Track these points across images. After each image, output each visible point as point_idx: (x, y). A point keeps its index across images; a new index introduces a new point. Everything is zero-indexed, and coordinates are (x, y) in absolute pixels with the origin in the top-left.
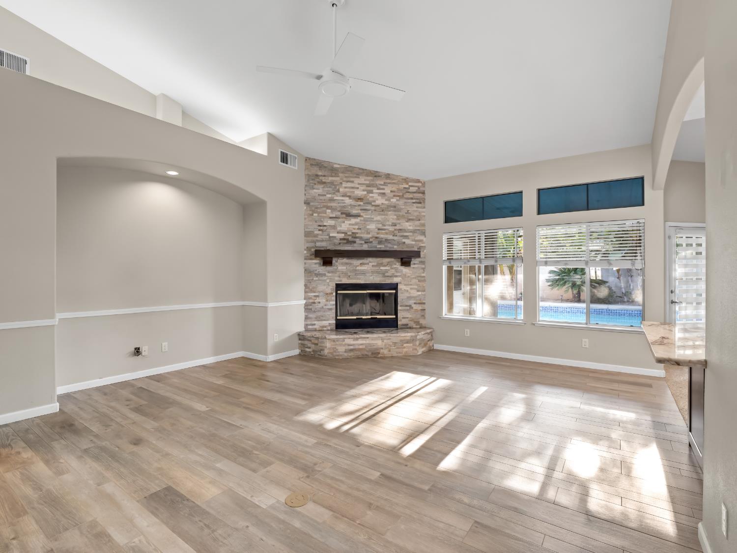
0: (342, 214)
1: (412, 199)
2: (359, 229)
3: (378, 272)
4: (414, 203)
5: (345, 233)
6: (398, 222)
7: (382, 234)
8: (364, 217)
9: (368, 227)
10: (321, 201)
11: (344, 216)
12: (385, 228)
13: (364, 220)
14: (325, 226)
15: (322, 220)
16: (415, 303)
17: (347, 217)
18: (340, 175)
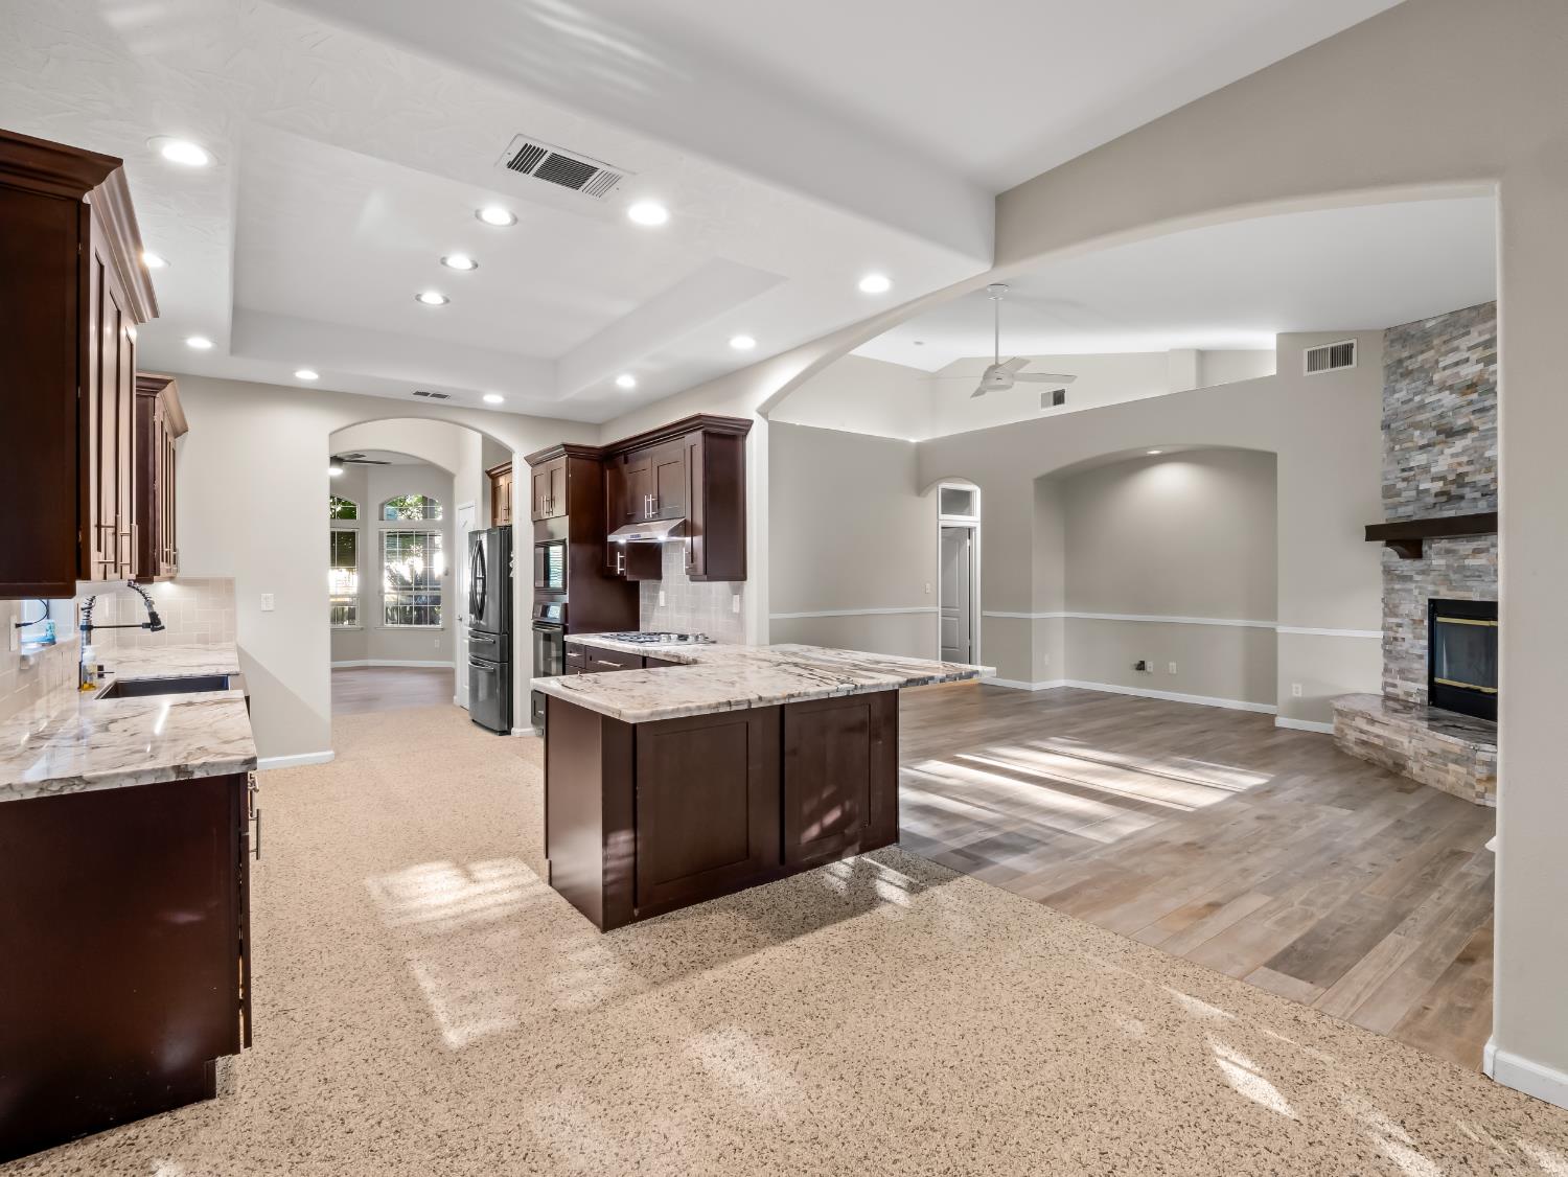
2: (1470, 463)
5: (1443, 478)
8: (1481, 428)
10: (1406, 416)
11: (1442, 437)
13: (1480, 439)
14: (1411, 469)
15: (1407, 456)
17: (1449, 439)
18: (1436, 342)
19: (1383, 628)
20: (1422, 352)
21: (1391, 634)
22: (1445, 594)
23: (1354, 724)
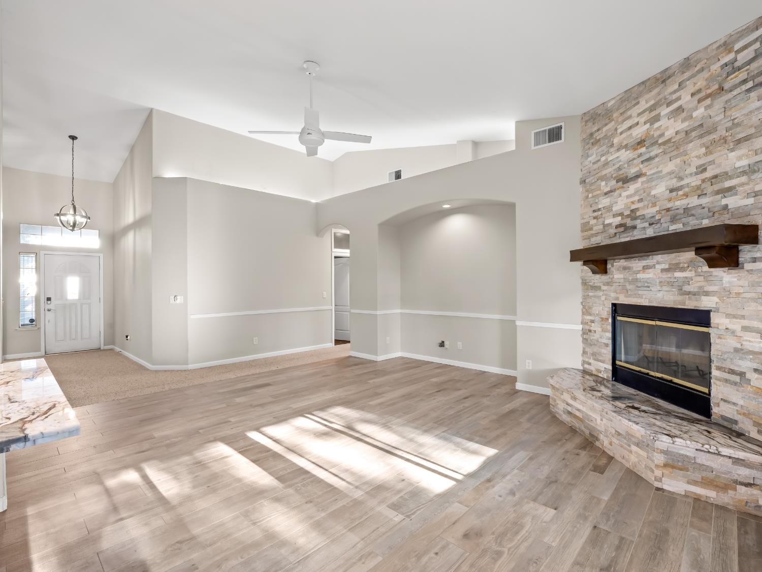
0: (617, 182)
1: (745, 81)
2: (641, 200)
3: (671, 284)
4: (749, 90)
5: (621, 214)
6: (710, 158)
7: (678, 198)
8: (648, 173)
9: (653, 193)
10: (595, 172)
11: (621, 184)
12: (683, 183)
14: (599, 210)
15: (597, 201)
16: (756, 370)
17: (625, 185)
18: (615, 115)
19: (582, 323)
20: (606, 125)
21: (587, 327)
22: (623, 300)
23: (562, 397)
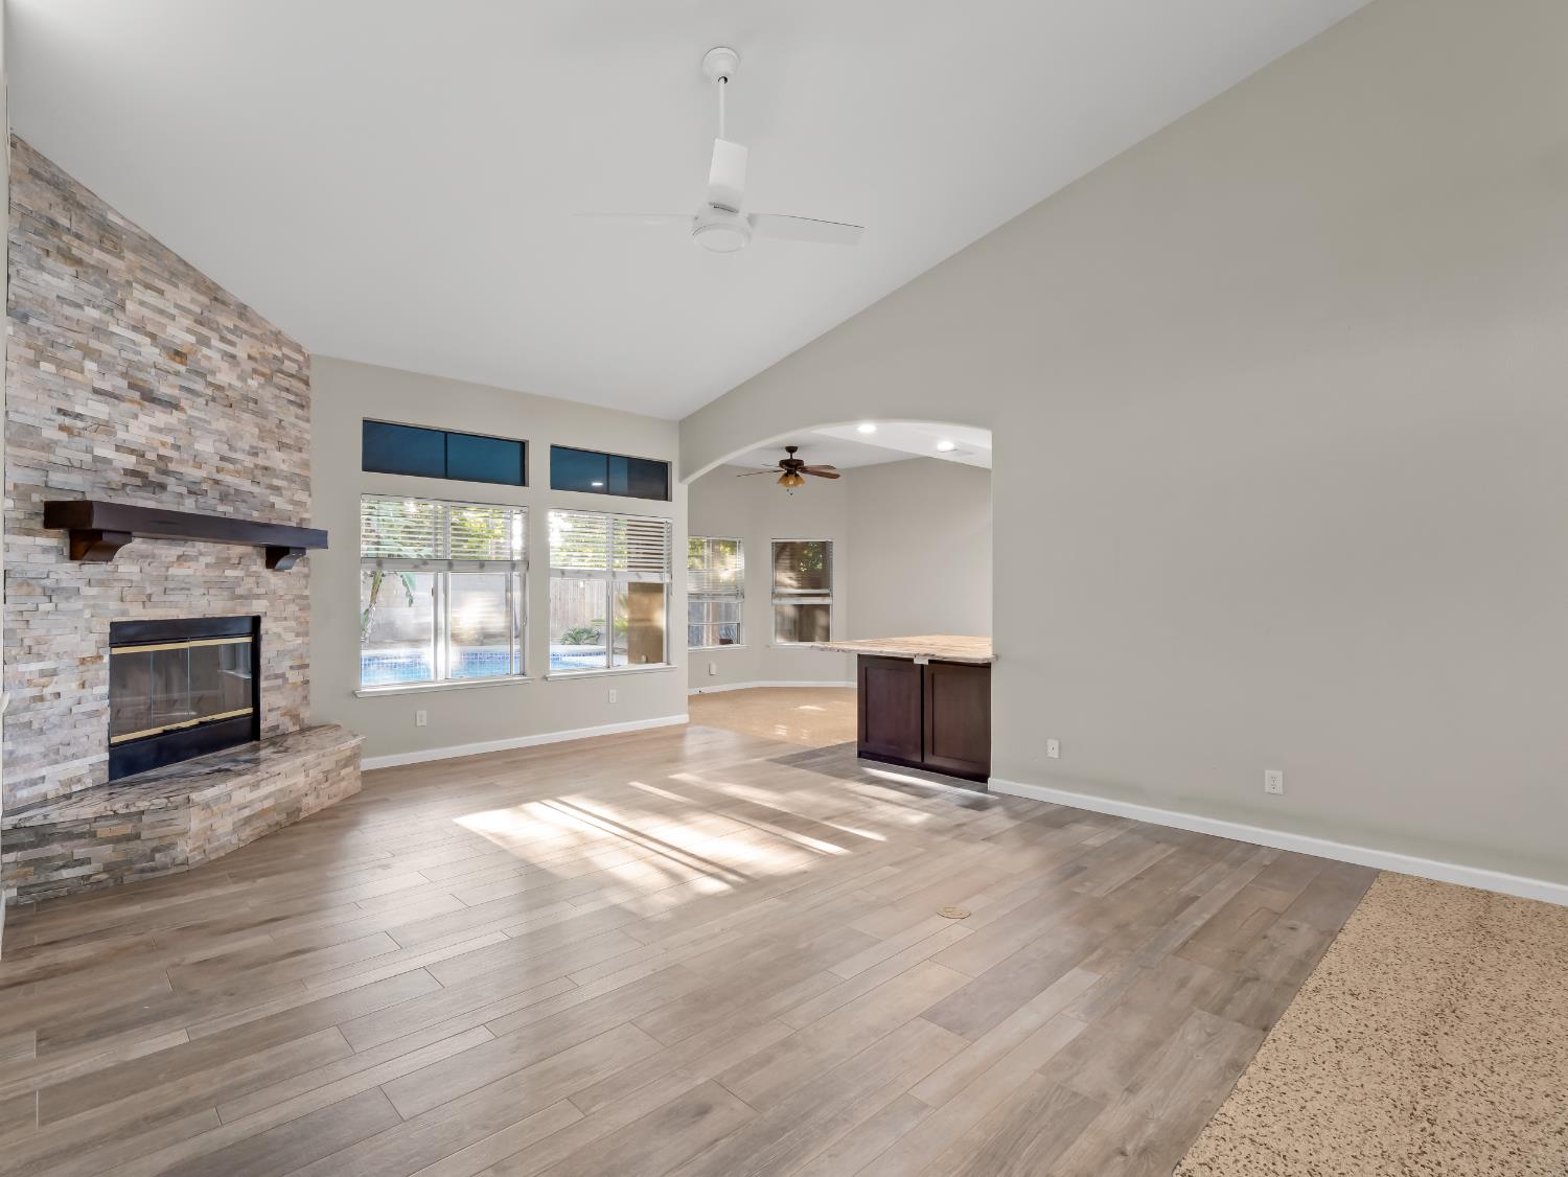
0: (132, 386)
1: (287, 390)
2: (177, 448)
3: (220, 584)
4: (291, 403)
5: (137, 452)
6: (262, 445)
7: (229, 472)
8: (189, 412)
9: (196, 446)
11: (136, 395)
13: (187, 423)
17: (147, 404)
22: (137, 613)
